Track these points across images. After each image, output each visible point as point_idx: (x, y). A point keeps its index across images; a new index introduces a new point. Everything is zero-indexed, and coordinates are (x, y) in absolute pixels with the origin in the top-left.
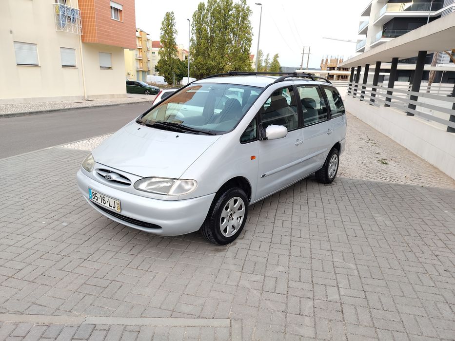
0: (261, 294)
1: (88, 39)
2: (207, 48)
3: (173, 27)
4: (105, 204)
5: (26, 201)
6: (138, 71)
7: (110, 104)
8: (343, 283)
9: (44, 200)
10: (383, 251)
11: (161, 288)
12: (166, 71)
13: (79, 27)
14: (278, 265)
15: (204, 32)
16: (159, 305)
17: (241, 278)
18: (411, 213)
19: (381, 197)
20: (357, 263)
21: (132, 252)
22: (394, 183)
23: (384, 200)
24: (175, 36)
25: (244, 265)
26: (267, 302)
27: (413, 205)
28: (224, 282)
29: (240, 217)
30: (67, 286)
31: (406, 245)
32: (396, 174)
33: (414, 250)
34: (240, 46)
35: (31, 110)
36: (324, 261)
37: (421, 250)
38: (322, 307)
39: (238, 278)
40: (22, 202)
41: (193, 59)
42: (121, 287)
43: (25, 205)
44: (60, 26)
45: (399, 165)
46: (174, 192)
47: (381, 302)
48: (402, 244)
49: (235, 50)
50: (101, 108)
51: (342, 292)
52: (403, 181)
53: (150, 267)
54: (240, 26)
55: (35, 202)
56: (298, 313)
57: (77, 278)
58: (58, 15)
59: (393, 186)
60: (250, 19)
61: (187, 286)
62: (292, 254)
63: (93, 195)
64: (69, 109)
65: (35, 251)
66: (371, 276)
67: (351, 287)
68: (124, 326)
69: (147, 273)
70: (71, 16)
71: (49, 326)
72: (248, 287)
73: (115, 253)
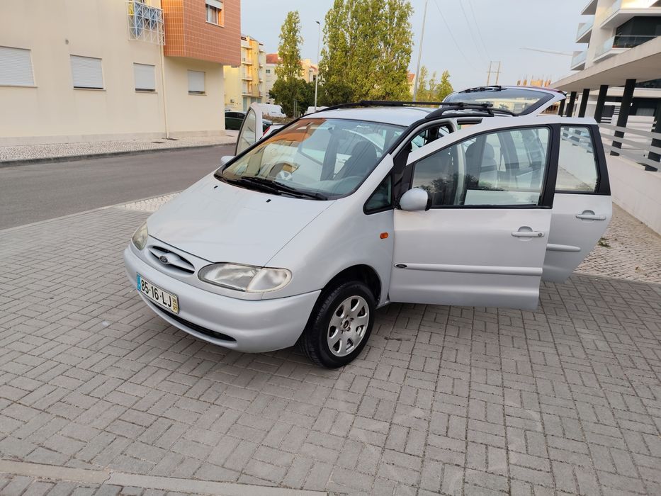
0: (382, 453)
1: (173, 52)
2: (345, 64)
3: (297, 34)
4: (157, 299)
5: (58, 286)
6: (245, 98)
7: (201, 145)
8: (517, 442)
9: (83, 286)
10: (587, 391)
11: (228, 434)
12: (285, 98)
13: (160, 35)
14: (415, 406)
15: (341, 41)
16: (222, 461)
17: (354, 424)
18: (640, 330)
19: (594, 300)
20: (543, 411)
21: (194, 373)
22: (617, 277)
23: (597, 306)
24: (299, 46)
25: (361, 402)
26: (390, 467)
27: (645, 315)
28: (326, 430)
29: (362, 327)
30: (92, 421)
31: (627, 384)
32: (622, 264)
33: (640, 394)
34: (394, 61)
35: (90, 152)
36: (488, 404)
37: (653, 394)
38: (477, 482)
39: (350, 423)
40: (52, 288)
41: (324, 79)
42: (169, 427)
43: (56, 292)
44: (135, 33)
45: (628, 249)
46: (256, 287)
47: (576, 479)
48: (621, 381)
49: (386, 68)
50: (188, 151)
51: (514, 458)
52: (631, 276)
53: (218, 398)
54: (395, 31)
55: (70, 288)
56: (437, 490)
57: (109, 408)
58: (132, 17)
59: (614, 284)
60: (409, 20)
61: (268, 432)
62: (438, 390)
63: (143, 285)
64: (143, 151)
65: (57, 363)
66: (564, 434)
67: (529, 452)
68: (164, 492)
69: (212, 407)
70: (150, 19)
71: (55, 484)
72: (363, 440)
73: (170, 372)
